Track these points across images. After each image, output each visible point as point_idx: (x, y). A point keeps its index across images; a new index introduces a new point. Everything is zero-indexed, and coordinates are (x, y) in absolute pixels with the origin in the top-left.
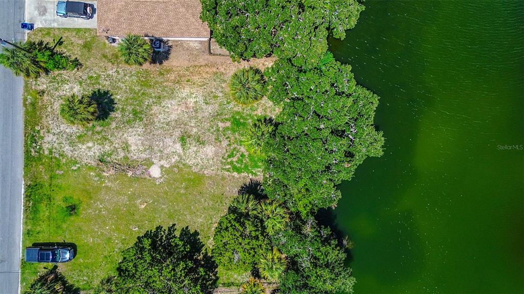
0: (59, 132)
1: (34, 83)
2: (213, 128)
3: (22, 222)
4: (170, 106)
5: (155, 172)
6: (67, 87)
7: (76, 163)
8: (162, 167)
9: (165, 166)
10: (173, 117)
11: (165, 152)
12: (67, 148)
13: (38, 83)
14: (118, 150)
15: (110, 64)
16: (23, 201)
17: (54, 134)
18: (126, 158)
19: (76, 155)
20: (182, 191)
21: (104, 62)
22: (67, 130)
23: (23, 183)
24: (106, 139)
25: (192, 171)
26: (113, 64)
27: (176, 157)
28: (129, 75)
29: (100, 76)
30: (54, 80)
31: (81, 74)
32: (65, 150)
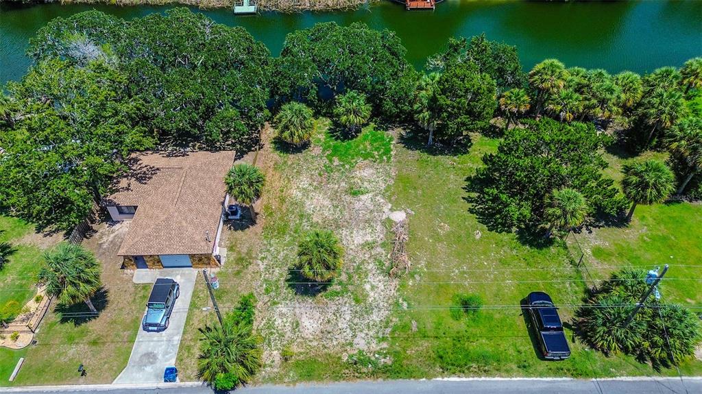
0: (351, 329)
1: (268, 369)
2: (340, 170)
3: (509, 379)
4: (313, 206)
5: (399, 216)
6: (278, 322)
7: (397, 303)
8: (391, 210)
9: (390, 207)
10: (327, 202)
11: (372, 208)
12: (375, 317)
13: (268, 362)
14: (373, 254)
15: (250, 267)
16: (471, 379)
17: (354, 336)
18: (383, 245)
19: (385, 305)
20: (420, 192)
21: (246, 274)
22: (348, 319)
23: (440, 379)
24: (359, 268)
25: (394, 184)
26: (250, 263)
27: (378, 198)
28: (268, 247)
29: (265, 280)
30: (267, 341)
31: (260, 303)
32: (378, 320)
